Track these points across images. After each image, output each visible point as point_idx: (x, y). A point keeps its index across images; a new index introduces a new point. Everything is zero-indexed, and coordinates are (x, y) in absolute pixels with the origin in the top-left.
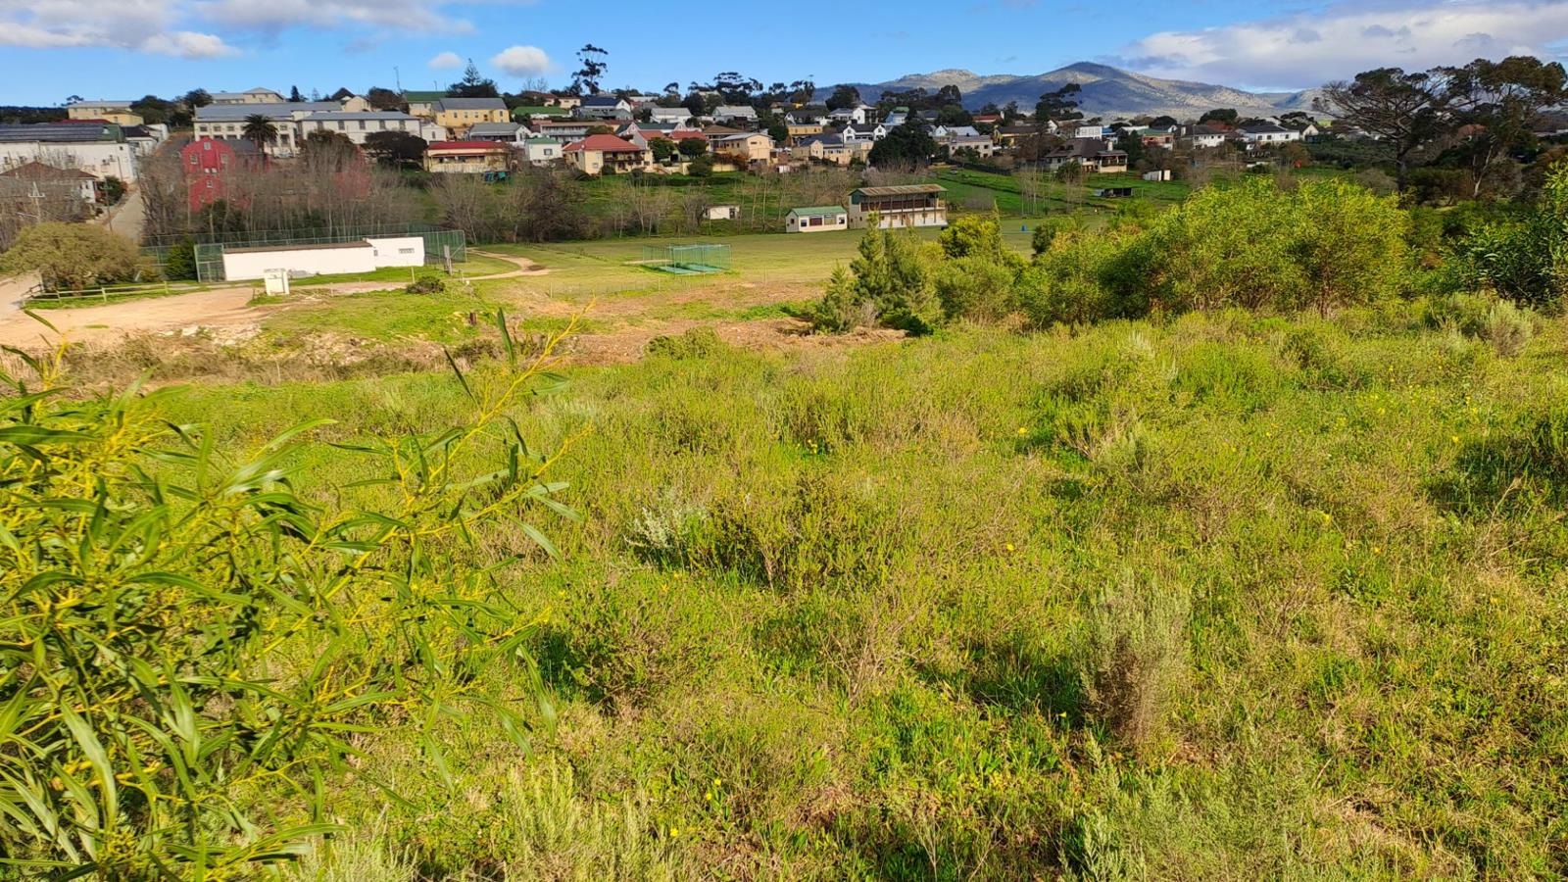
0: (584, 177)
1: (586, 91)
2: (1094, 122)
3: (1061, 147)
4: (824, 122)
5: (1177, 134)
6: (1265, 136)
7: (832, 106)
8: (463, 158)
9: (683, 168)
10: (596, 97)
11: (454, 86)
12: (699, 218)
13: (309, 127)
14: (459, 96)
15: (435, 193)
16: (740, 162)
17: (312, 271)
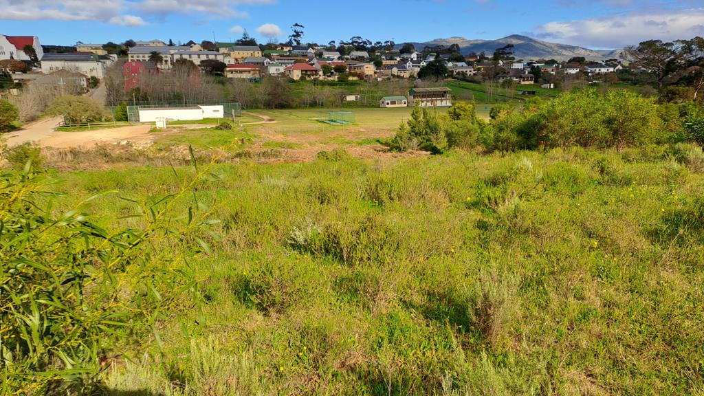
0: (292, 81)
1: (295, 44)
2: (520, 62)
3: (504, 72)
4: (398, 59)
5: (557, 68)
6: (598, 70)
7: (402, 52)
8: (241, 72)
9: (335, 78)
10: (299, 47)
11: (238, 41)
12: (342, 100)
13: (177, 57)
14: (240, 45)
15: (229, 87)
16: (361, 76)
17: (176, 119)
